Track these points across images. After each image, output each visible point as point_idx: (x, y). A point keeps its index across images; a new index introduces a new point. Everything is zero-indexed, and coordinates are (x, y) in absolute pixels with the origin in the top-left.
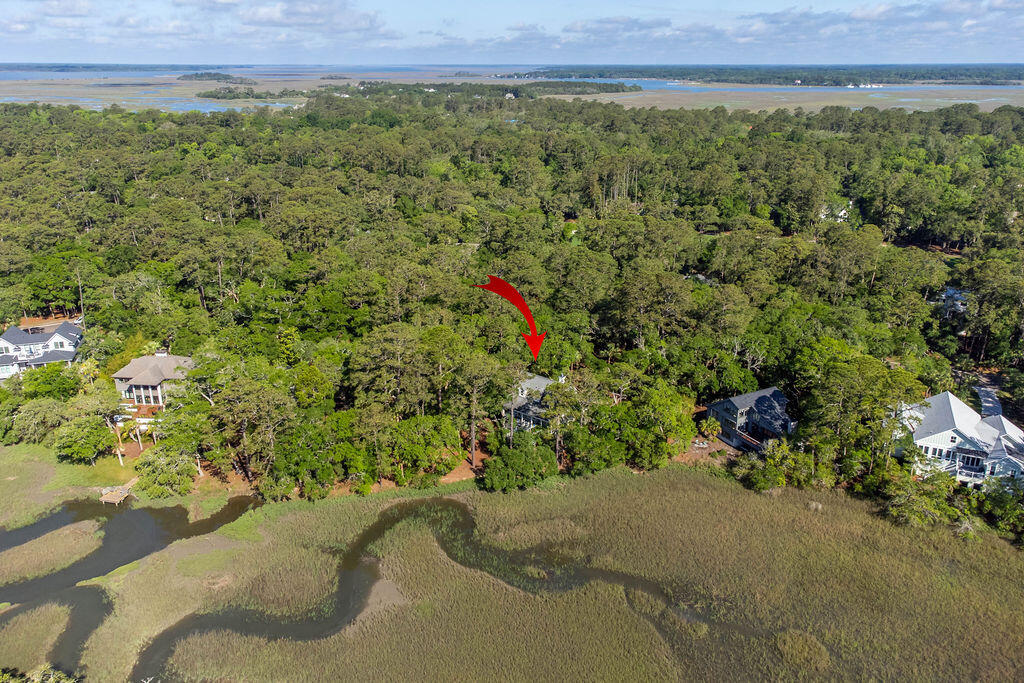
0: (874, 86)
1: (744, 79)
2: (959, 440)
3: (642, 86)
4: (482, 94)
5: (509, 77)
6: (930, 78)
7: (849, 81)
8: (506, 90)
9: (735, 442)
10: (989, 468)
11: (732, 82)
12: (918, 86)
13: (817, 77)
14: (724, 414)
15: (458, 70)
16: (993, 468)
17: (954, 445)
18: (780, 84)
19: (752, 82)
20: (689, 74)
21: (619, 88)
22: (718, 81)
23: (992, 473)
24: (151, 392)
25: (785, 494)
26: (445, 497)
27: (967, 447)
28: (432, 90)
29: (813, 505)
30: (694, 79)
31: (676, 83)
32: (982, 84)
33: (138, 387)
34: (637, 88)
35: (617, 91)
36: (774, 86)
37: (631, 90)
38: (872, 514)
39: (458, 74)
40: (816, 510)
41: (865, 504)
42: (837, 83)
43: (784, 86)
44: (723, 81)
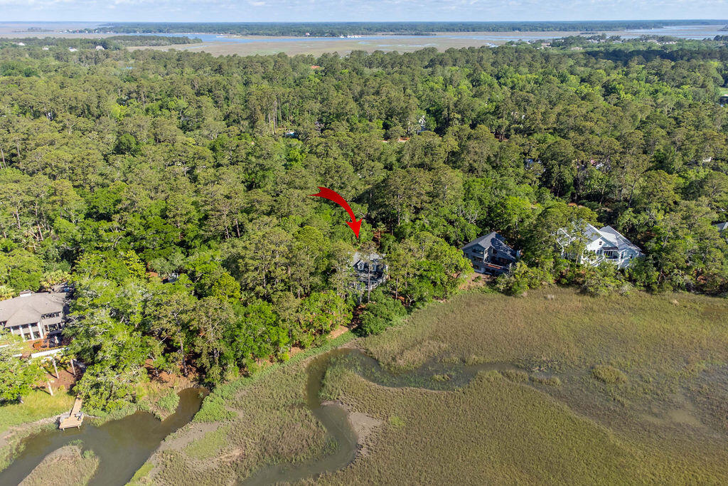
0: (356, 37)
1: (270, 32)
2: (603, 242)
3: (202, 39)
4: (75, 47)
5: (81, 32)
6: (385, 31)
7: (341, 33)
8: (95, 43)
9: (483, 270)
10: (620, 255)
11: (263, 34)
12: (379, 36)
13: (318, 30)
14: (473, 254)
15: (31, 26)
16: (622, 255)
17: (601, 246)
18: (296, 36)
19: (276, 35)
20: (228, 30)
21: (185, 41)
22: (252, 34)
23: (622, 258)
24: (31, 330)
25: (529, 295)
26: (339, 348)
27: (607, 246)
28: (21, 44)
29: (549, 296)
30: (234, 34)
31: (222, 36)
32: (415, 35)
33: (16, 328)
34: (198, 41)
35: (184, 43)
36: (292, 37)
37: (194, 42)
38: (578, 294)
39: (31, 30)
40: (552, 299)
41: (570, 289)
42: (333, 35)
43: (299, 37)
44: (256, 34)
